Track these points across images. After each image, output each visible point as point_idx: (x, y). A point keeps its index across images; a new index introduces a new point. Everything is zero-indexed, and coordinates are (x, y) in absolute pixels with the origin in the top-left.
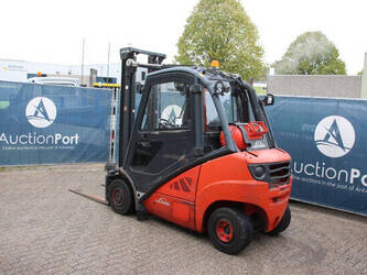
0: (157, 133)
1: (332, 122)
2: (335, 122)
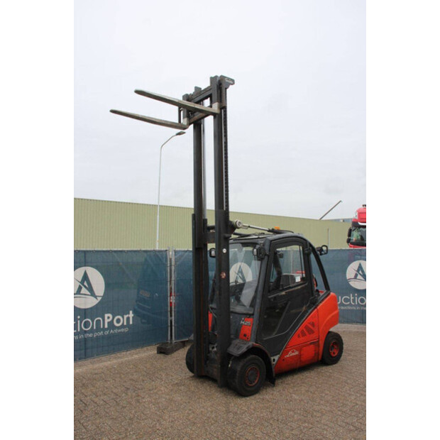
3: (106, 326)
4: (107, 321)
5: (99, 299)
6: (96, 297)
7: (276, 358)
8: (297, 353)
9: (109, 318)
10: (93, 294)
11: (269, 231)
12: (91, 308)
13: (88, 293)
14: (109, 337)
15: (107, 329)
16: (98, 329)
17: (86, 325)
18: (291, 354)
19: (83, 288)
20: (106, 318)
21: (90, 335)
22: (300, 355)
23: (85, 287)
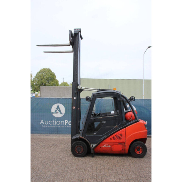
0: (101, 118)
1: (57, 106)
2: (58, 106)
3: (65, 124)
4: (66, 123)
5: (63, 115)
6: (62, 114)
7: (94, 145)
8: (109, 146)
9: (66, 122)
10: (61, 113)
11: (98, 90)
12: (60, 117)
13: (59, 112)
14: (66, 128)
15: (66, 125)
16: (62, 125)
17: (58, 123)
18: (105, 146)
19: (57, 110)
20: (65, 121)
21: (60, 127)
22: (112, 148)
23: (58, 110)
